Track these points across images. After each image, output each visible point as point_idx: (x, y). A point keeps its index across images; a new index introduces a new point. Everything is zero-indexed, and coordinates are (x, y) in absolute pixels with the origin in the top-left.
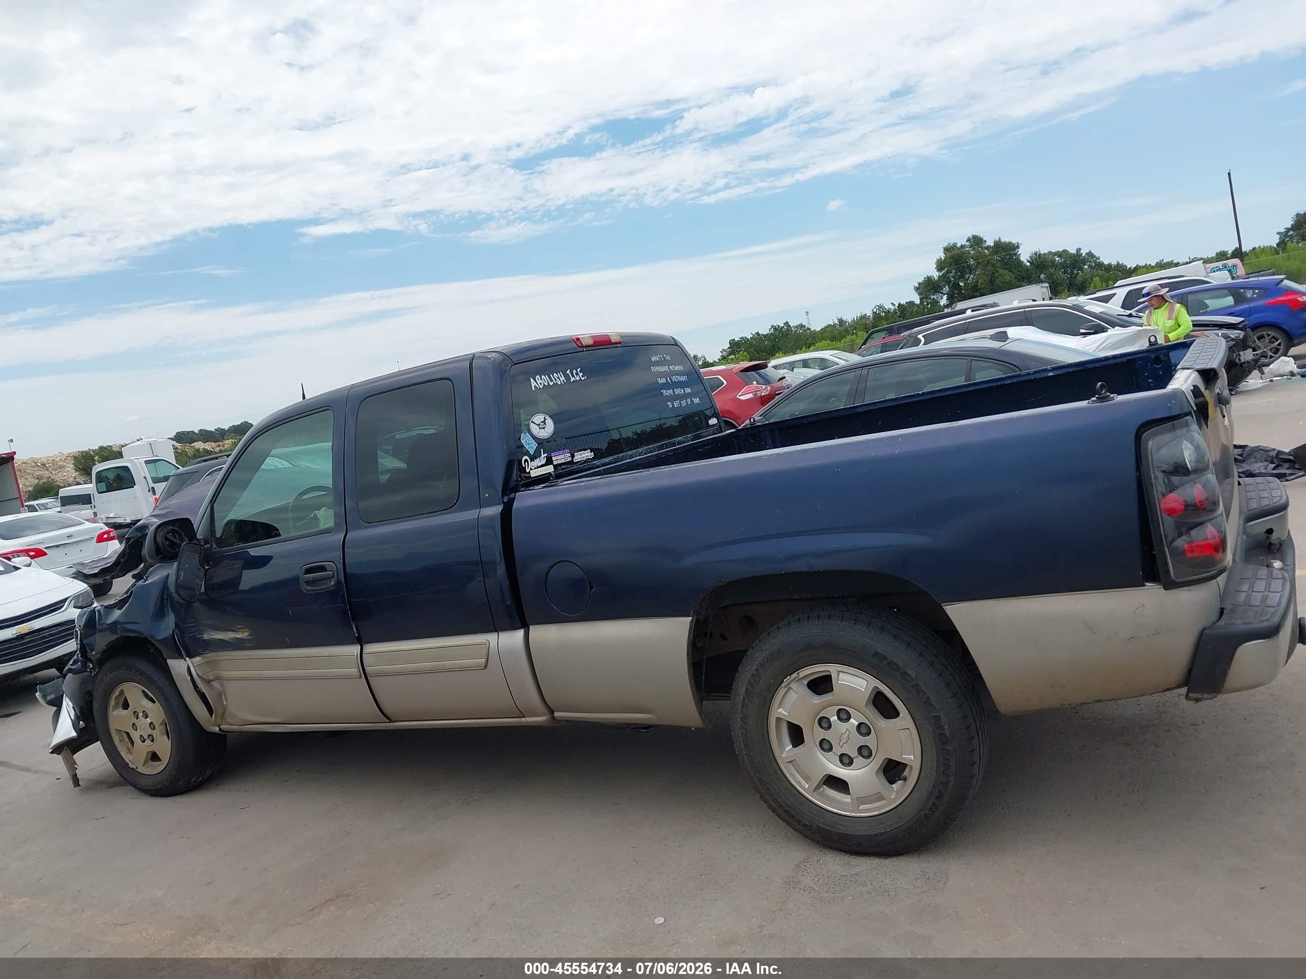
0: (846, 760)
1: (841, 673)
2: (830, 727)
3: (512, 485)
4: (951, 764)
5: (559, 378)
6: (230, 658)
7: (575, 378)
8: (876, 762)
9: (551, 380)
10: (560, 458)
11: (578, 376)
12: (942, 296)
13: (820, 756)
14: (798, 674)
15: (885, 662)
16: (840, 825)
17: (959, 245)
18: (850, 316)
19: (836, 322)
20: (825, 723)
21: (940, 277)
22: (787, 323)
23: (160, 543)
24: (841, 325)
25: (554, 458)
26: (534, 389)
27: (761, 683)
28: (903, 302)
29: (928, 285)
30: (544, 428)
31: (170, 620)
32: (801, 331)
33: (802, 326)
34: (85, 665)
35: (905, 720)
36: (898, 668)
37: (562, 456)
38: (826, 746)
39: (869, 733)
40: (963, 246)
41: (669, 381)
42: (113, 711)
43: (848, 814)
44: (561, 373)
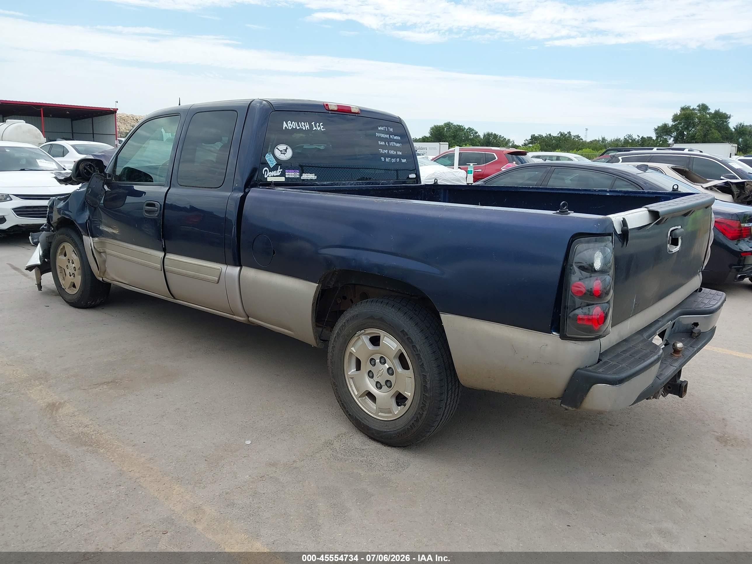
0: (379, 386)
1: (385, 337)
2: (375, 365)
3: (252, 183)
4: (426, 405)
5: (305, 126)
6: (110, 242)
7: (317, 128)
8: (393, 391)
9: (299, 126)
10: (291, 174)
11: (319, 127)
12: (670, 138)
13: (367, 379)
14: (365, 331)
15: (406, 337)
16: (366, 420)
17: (691, 108)
18: (610, 138)
19: (601, 139)
20: (372, 361)
21: (673, 125)
22: (569, 133)
23: (81, 170)
24: (603, 142)
25: (287, 173)
26: (284, 129)
27: (345, 330)
28: (645, 136)
29: (664, 129)
30: (285, 154)
31: (87, 214)
32: (577, 140)
33: (578, 137)
34: (49, 228)
35: (410, 373)
36: (412, 342)
37: (293, 174)
38: (371, 375)
39: (392, 374)
40: (694, 109)
41: (387, 144)
42: (59, 256)
43: (372, 415)
44: (307, 123)
